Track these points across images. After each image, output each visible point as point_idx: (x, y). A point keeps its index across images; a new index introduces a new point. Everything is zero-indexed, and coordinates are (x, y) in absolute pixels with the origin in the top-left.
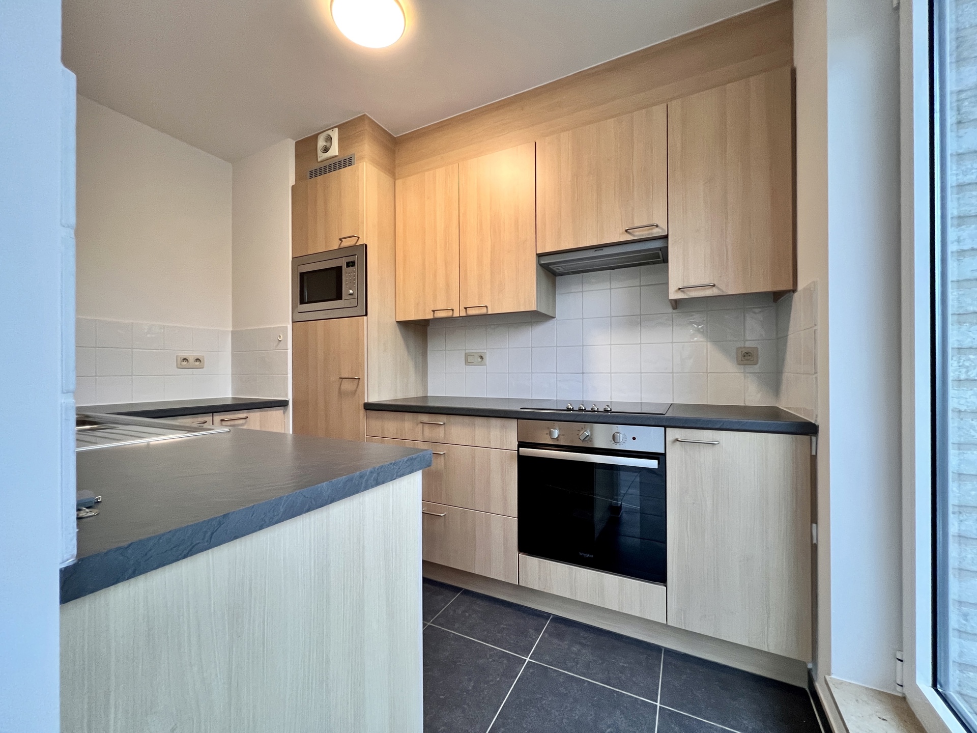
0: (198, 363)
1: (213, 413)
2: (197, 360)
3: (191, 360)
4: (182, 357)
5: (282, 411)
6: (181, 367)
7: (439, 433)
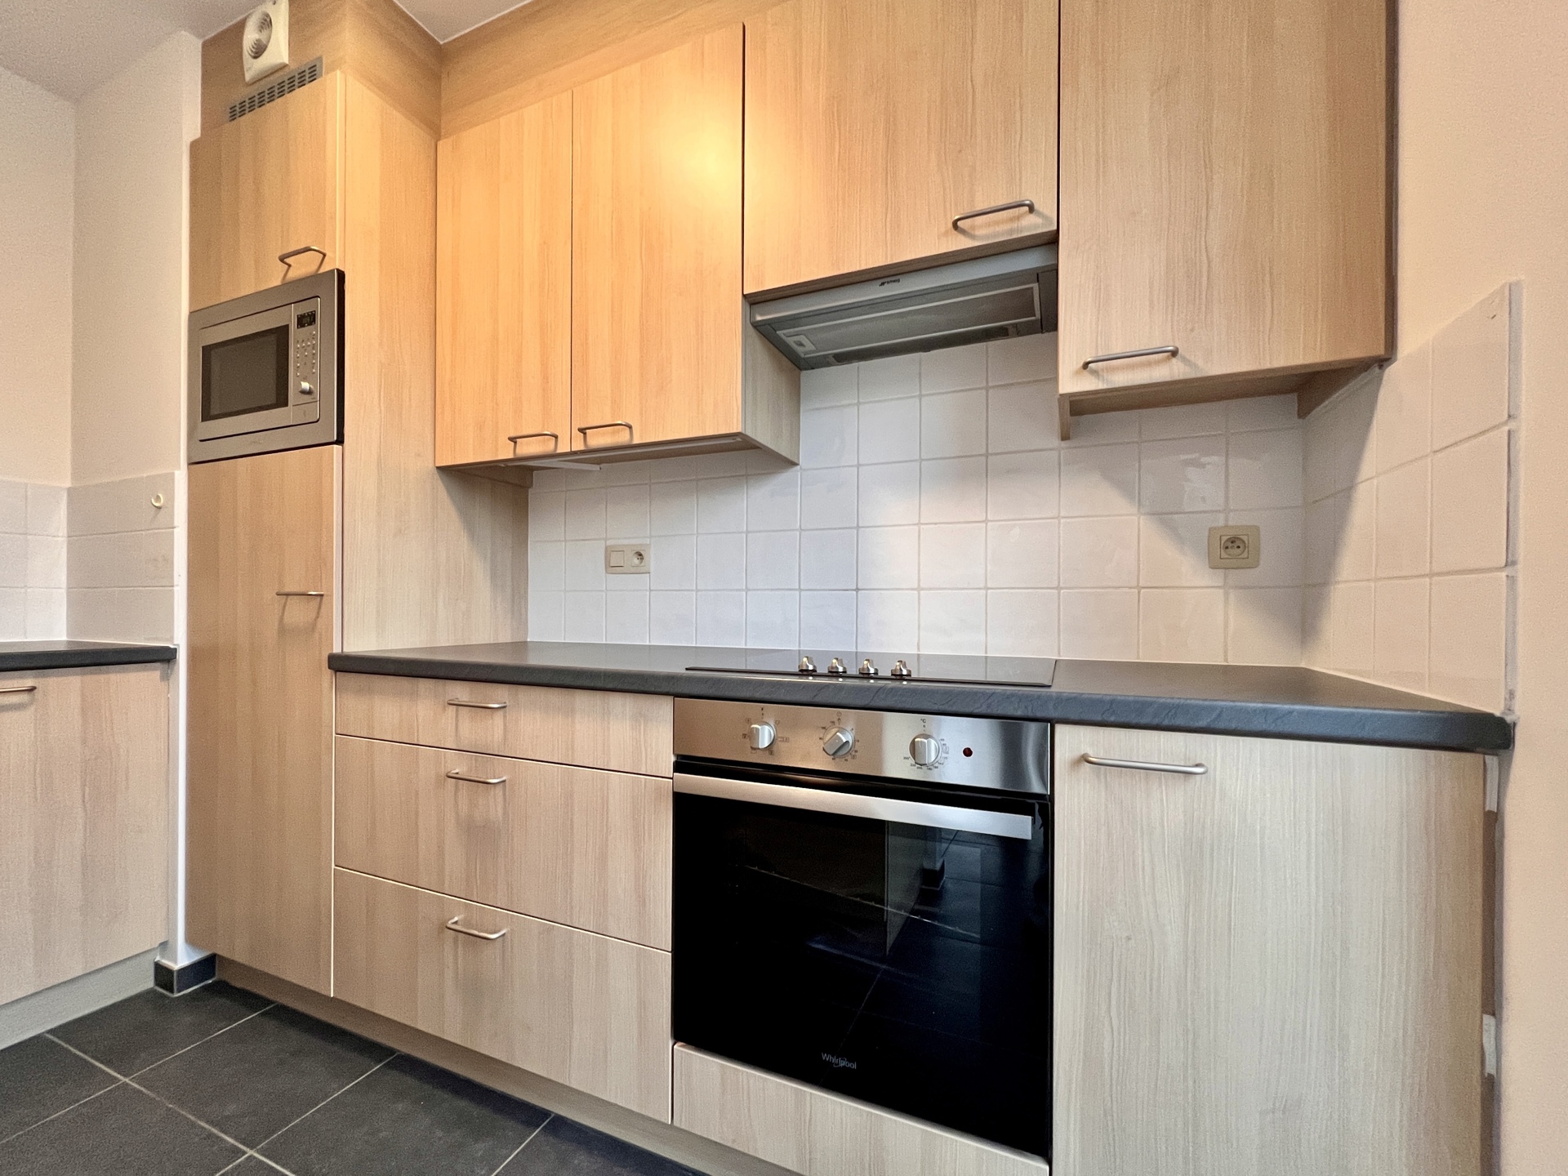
5: (157, 674)
7: (490, 731)
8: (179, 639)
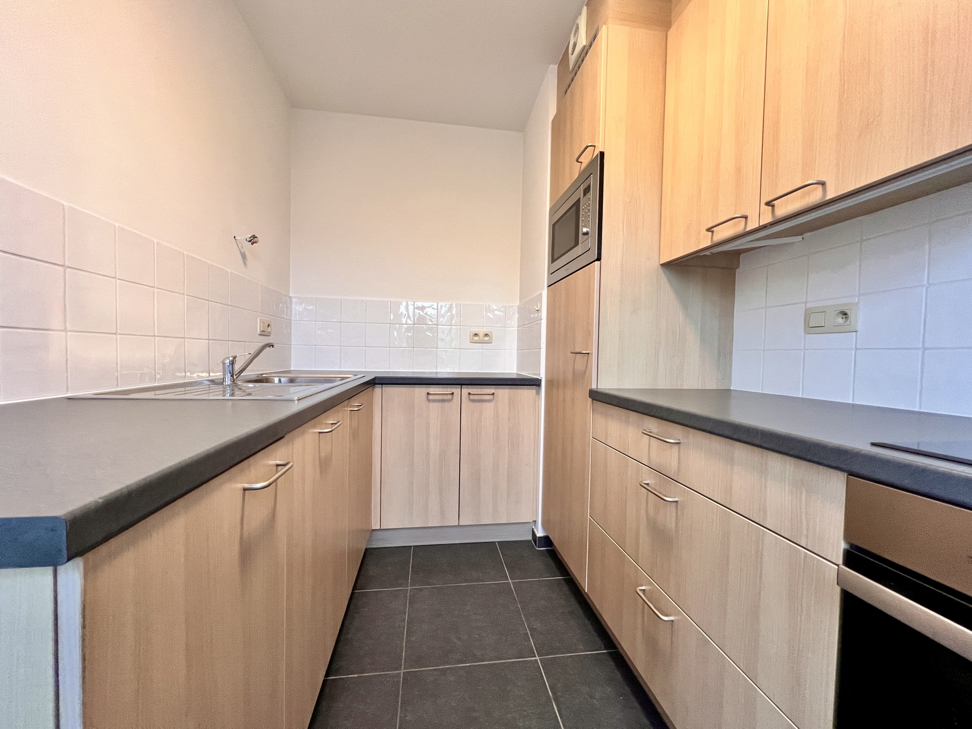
0: (487, 339)
1: (461, 385)
2: (486, 335)
3: (481, 335)
4: (474, 332)
5: (534, 391)
6: (473, 341)
7: (669, 459)
8: (542, 376)
